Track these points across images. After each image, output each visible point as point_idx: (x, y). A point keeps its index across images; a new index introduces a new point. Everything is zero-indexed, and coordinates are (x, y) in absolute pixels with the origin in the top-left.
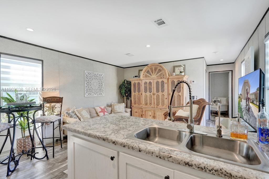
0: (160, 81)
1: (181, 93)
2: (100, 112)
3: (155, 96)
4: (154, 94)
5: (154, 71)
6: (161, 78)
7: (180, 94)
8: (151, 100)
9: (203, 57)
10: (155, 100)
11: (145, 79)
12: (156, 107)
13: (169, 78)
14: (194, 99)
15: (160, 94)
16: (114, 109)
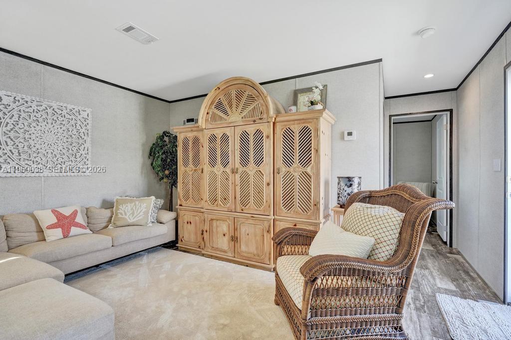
0: (251, 129)
1: (312, 168)
2: (51, 227)
3: (238, 176)
4: (234, 171)
5: (234, 102)
6: (254, 121)
7: (309, 170)
8: (226, 189)
9: (380, 60)
10: (238, 189)
11: (211, 126)
12: (239, 210)
13: (278, 119)
14: (351, 185)
15: (251, 169)
16: (117, 215)
